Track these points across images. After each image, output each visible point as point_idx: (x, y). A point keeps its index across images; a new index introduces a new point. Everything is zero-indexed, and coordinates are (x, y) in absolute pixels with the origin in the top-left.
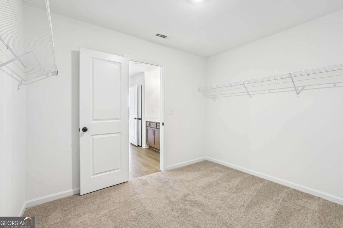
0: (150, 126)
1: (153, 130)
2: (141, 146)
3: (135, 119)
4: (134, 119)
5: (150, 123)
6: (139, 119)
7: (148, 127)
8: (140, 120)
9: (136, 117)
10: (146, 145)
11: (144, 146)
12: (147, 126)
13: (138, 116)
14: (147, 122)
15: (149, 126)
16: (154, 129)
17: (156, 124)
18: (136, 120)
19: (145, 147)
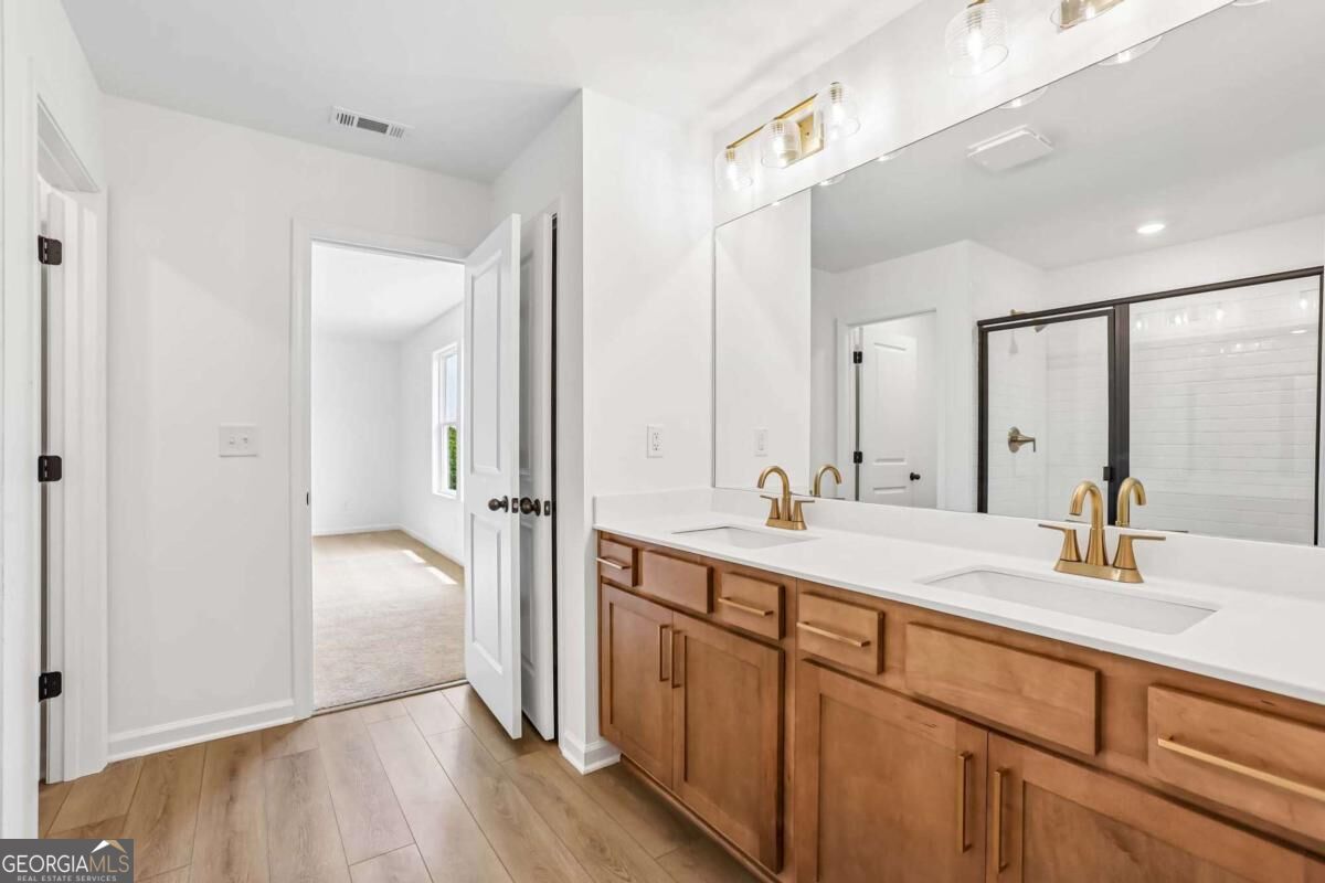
0: (636, 581)
1: (676, 632)
2: (555, 741)
3: (503, 504)
4: (494, 505)
5: (636, 552)
6: (535, 508)
7: (611, 583)
8: (544, 522)
9: (512, 491)
10: (598, 744)
11: (581, 747)
12: (607, 575)
13: (526, 480)
14: (602, 535)
15: (625, 579)
16: (681, 622)
17: (712, 575)
18: (509, 521)
19: (588, 758)
